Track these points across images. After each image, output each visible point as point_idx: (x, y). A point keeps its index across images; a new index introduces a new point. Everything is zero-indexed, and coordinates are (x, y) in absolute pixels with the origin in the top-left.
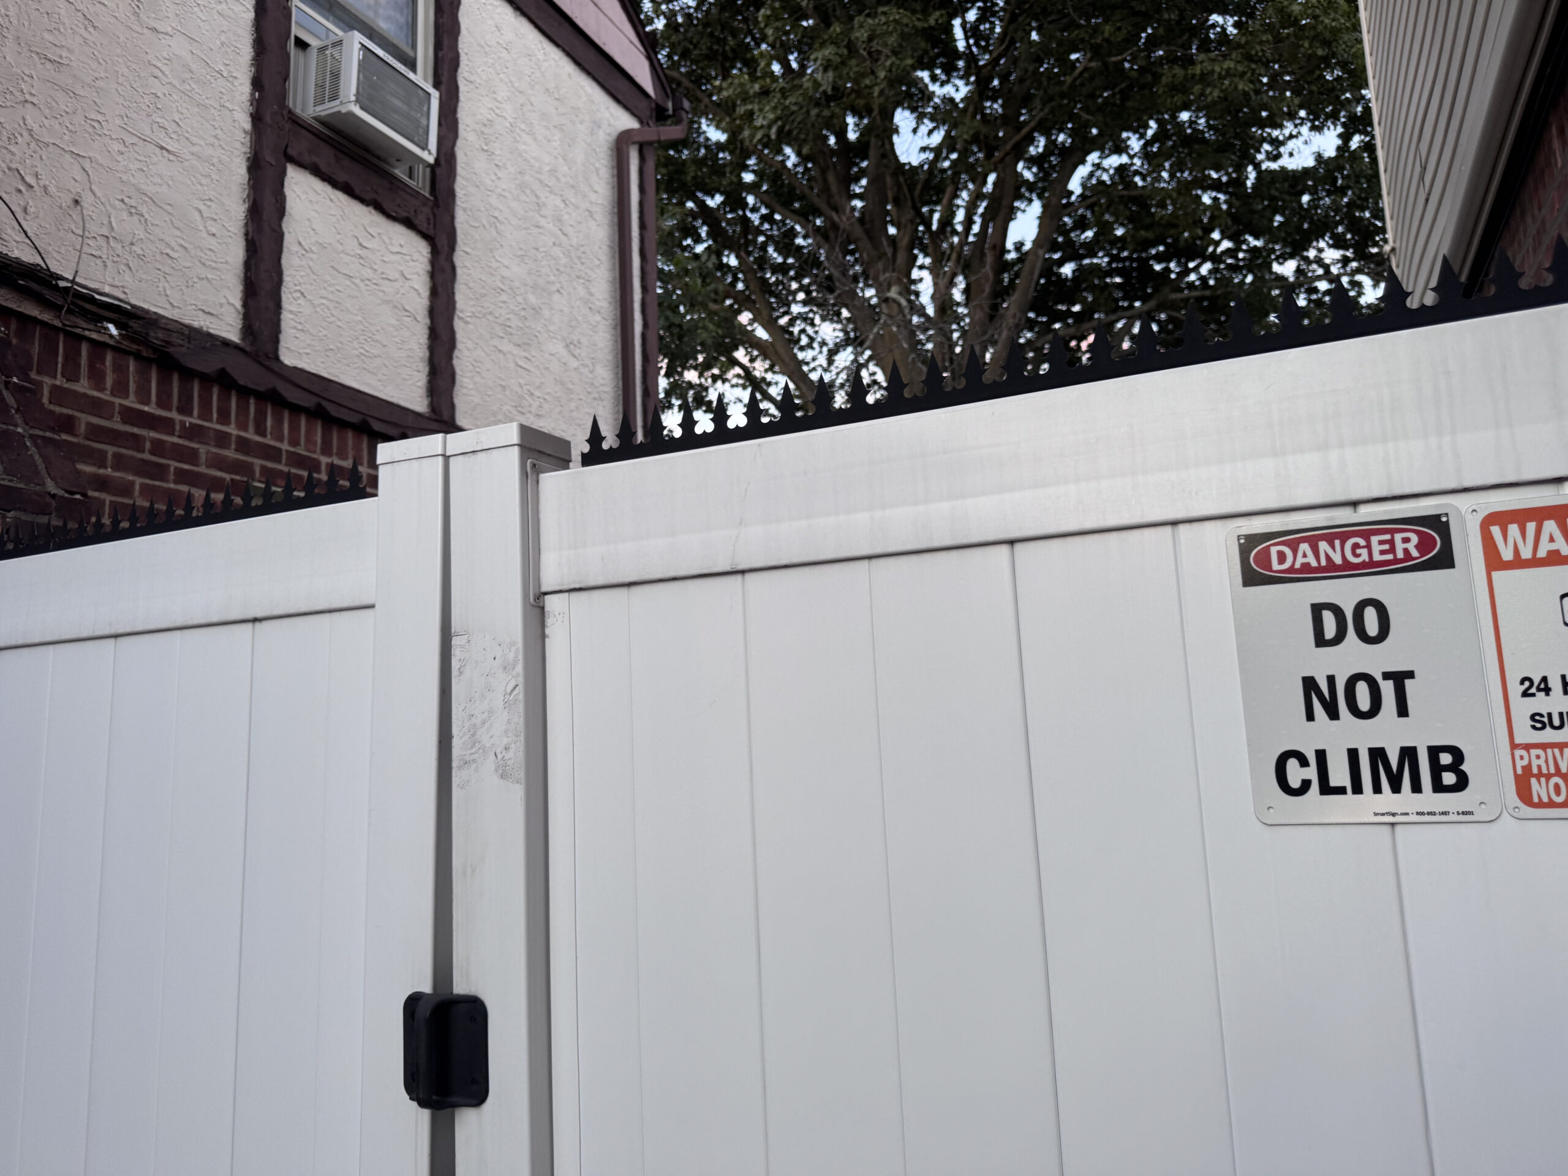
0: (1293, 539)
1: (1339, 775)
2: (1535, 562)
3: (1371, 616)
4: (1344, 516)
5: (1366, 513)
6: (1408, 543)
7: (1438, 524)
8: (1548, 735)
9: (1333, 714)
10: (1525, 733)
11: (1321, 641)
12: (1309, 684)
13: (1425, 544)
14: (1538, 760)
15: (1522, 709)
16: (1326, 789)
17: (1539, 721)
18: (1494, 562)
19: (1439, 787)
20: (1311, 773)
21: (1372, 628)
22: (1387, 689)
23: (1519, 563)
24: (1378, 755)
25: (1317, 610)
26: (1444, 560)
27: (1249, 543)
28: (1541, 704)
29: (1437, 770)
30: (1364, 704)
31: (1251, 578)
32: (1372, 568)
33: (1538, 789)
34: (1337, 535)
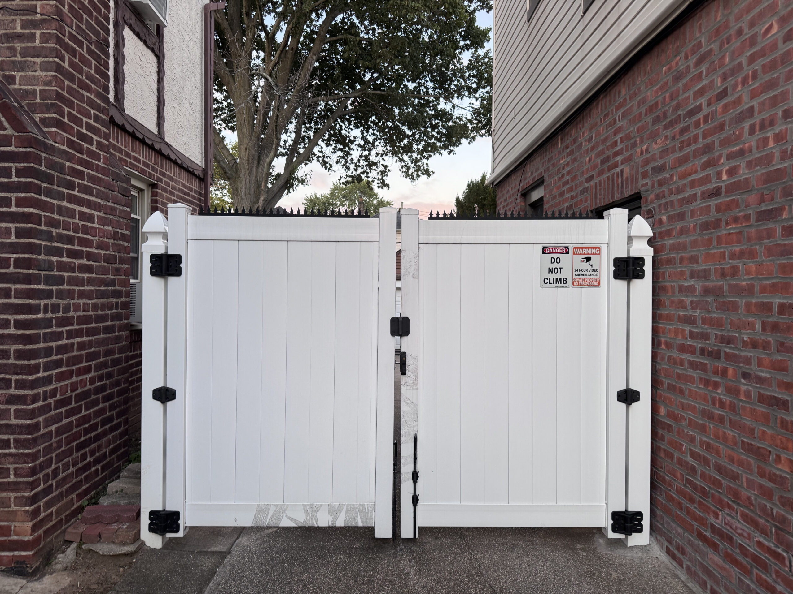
0: (550, 248)
1: (552, 281)
2: (578, 254)
3: (558, 259)
4: (556, 245)
5: (559, 245)
6: (564, 250)
7: (568, 248)
8: (577, 277)
9: (552, 273)
10: (574, 276)
11: (551, 263)
12: (549, 268)
13: (566, 250)
14: (575, 280)
15: (575, 273)
16: (550, 283)
17: (576, 275)
18: (574, 254)
19: (563, 283)
20: (548, 281)
21: (558, 261)
22: (559, 270)
23: (577, 254)
24: (557, 279)
25: (552, 258)
26: (568, 253)
27: (544, 248)
28: (577, 273)
29: (564, 281)
30: (556, 272)
31: (543, 253)
32: (559, 253)
33: (575, 284)
34: (555, 248)
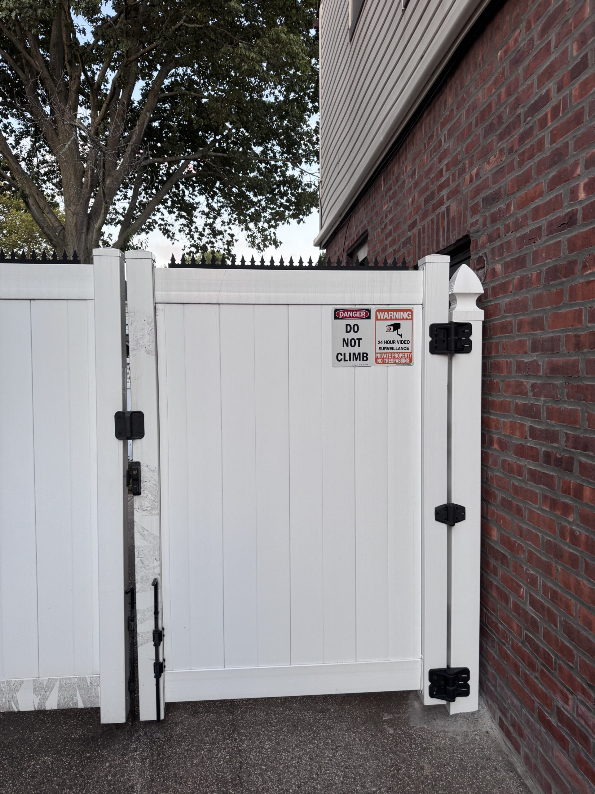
0: (344, 310)
1: (347, 358)
2: (383, 320)
3: (356, 327)
4: (353, 307)
5: (357, 307)
6: (363, 314)
7: (368, 310)
8: (381, 351)
9: (347, 346)
10: (378, 351)
11: (347, 332)
12: (344, 340)
13: (366, 315)
14: (379, 356)
15: (378, 346)
16: (345, 360)
17: (380, 349)
18: (377, 319)
19: (363, 360)
20: (343, 357)
21: (356, 330)
22: (357, 341)
23: (381, 319)
24: (354, 354)
25: (347, 325)
26: (369, 318)
27: (336, 310)
28: (381, 345)
29: (363, 357)
30: (353, 344)
31: (336, 318)
32: (357, 318)
33: (379, 361)
34: (352, 311)
